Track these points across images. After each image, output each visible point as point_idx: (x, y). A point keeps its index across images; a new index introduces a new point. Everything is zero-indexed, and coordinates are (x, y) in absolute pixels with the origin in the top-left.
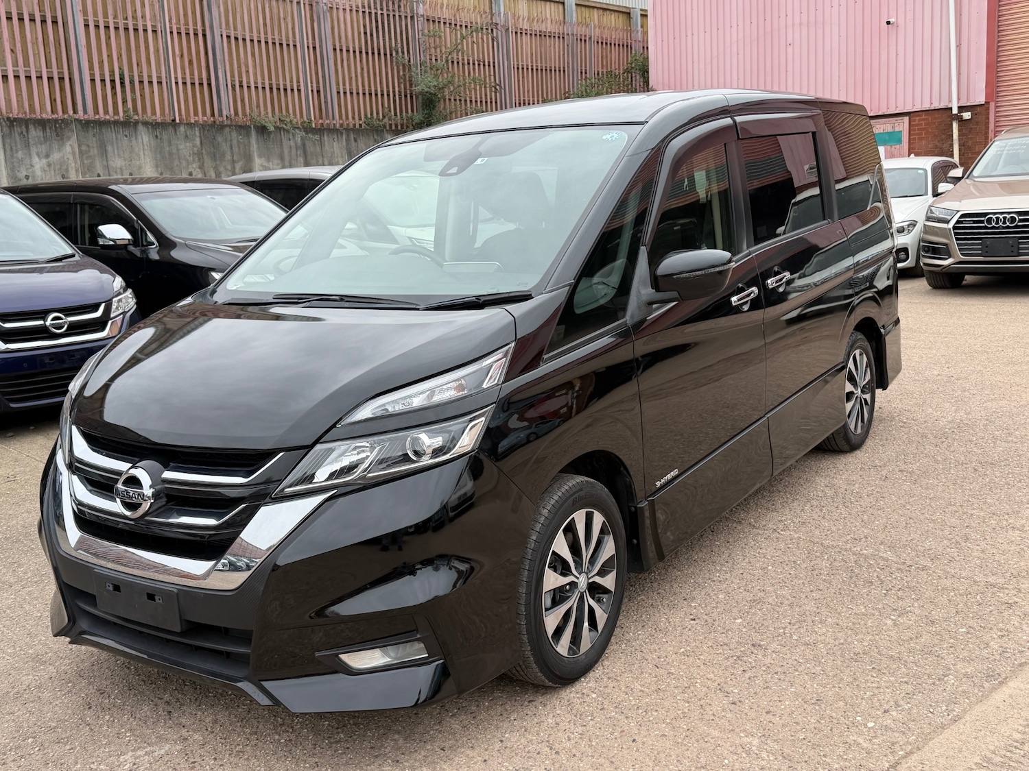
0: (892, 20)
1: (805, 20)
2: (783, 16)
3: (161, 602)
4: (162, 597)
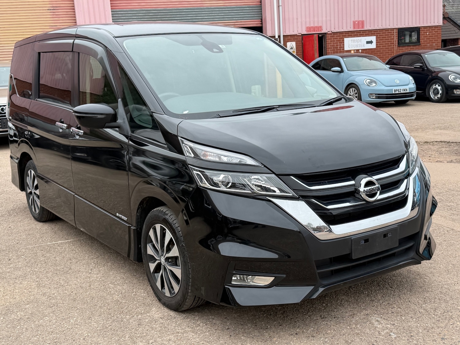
3: (391, 235)
4: (392, 233)
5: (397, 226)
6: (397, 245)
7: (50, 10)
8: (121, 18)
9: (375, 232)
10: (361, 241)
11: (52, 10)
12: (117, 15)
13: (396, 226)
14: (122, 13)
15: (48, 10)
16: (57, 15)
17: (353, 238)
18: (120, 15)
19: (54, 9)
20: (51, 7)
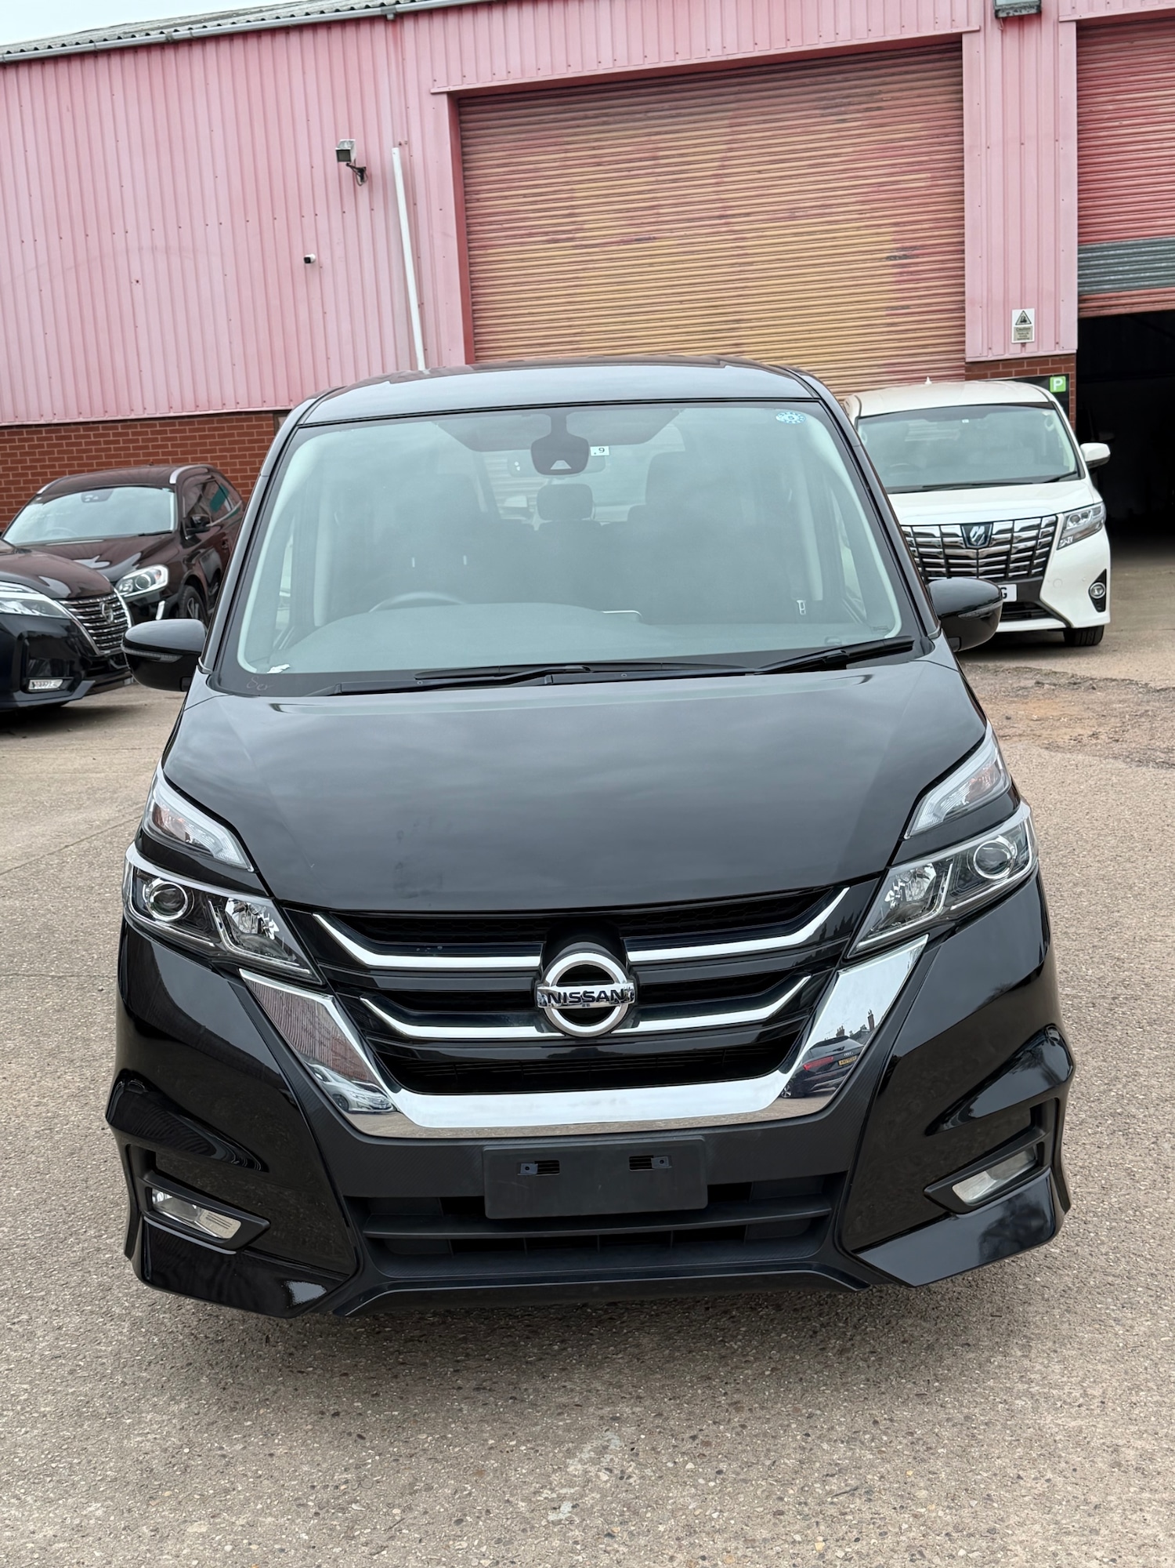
0: (312, 256)
1: (160, 243)
2: (119, 231)
3: (666, 1165)
4: (670, 1157)
5: (701, 1138)
6: (702, 1202)
7: (895, 258)
8: (1116, 269)
9: (589, 1142)
10: (524, 1166)
11: (900, 258)
12: (1102, 262)
13: (697, 1136)
14: (1121, 252)
15: (888, 258)
16: (911, 273)
17: (489, 1147)
18: (1112, 261)
19: (905, 257)
20: (897, 249)
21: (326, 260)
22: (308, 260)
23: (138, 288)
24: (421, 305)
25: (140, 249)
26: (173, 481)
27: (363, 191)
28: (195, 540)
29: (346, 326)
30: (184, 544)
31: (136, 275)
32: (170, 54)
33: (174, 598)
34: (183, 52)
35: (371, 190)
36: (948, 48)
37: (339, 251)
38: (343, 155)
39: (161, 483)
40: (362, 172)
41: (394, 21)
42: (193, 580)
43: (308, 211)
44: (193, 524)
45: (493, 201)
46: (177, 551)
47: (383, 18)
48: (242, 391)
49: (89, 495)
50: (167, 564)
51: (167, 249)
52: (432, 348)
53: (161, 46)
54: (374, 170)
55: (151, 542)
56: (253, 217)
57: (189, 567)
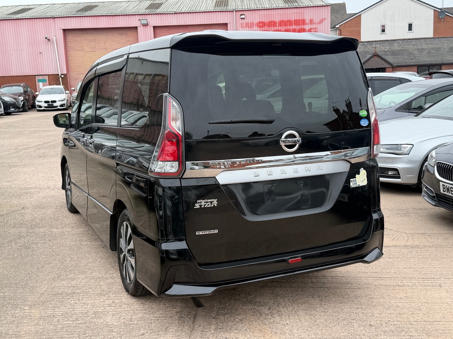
2: (9, 47)
21: (43, 52)
22: (40, 52)
23: (12, 56)
24: (59, 60)
25: (12, 50)
26: (22, 85)
27: (49, 43)
28: (26, 94)
29: (47, 63)
30: (24, 94)
31: (12, 53)
32: (17, 20)
33: (24, 101)
34: (20, 20)
35: (50, 42)
36: (136, 28)
37: (45, 51)
38: (46, 38)
39: (20, 86)
40: (49, 40)
41: (54, 18)
42: (26, 99)
43: (40, 45)
44: (25, 91)
45: (69, 45)
46: (23, 95)
47: (52, 18)
48: (29, 72)
49: (10, 87)
50: (23, 96)
51: (17, 50)
52: (61, 66)
53: (16, 19)
54: (51, 39)
55: (20, 94)
56: (31, 46)
57: (26, 97)
